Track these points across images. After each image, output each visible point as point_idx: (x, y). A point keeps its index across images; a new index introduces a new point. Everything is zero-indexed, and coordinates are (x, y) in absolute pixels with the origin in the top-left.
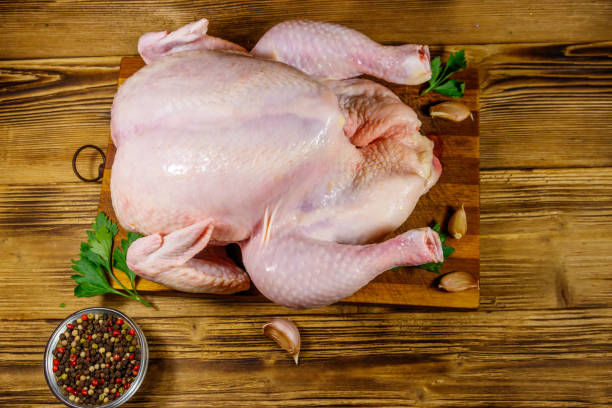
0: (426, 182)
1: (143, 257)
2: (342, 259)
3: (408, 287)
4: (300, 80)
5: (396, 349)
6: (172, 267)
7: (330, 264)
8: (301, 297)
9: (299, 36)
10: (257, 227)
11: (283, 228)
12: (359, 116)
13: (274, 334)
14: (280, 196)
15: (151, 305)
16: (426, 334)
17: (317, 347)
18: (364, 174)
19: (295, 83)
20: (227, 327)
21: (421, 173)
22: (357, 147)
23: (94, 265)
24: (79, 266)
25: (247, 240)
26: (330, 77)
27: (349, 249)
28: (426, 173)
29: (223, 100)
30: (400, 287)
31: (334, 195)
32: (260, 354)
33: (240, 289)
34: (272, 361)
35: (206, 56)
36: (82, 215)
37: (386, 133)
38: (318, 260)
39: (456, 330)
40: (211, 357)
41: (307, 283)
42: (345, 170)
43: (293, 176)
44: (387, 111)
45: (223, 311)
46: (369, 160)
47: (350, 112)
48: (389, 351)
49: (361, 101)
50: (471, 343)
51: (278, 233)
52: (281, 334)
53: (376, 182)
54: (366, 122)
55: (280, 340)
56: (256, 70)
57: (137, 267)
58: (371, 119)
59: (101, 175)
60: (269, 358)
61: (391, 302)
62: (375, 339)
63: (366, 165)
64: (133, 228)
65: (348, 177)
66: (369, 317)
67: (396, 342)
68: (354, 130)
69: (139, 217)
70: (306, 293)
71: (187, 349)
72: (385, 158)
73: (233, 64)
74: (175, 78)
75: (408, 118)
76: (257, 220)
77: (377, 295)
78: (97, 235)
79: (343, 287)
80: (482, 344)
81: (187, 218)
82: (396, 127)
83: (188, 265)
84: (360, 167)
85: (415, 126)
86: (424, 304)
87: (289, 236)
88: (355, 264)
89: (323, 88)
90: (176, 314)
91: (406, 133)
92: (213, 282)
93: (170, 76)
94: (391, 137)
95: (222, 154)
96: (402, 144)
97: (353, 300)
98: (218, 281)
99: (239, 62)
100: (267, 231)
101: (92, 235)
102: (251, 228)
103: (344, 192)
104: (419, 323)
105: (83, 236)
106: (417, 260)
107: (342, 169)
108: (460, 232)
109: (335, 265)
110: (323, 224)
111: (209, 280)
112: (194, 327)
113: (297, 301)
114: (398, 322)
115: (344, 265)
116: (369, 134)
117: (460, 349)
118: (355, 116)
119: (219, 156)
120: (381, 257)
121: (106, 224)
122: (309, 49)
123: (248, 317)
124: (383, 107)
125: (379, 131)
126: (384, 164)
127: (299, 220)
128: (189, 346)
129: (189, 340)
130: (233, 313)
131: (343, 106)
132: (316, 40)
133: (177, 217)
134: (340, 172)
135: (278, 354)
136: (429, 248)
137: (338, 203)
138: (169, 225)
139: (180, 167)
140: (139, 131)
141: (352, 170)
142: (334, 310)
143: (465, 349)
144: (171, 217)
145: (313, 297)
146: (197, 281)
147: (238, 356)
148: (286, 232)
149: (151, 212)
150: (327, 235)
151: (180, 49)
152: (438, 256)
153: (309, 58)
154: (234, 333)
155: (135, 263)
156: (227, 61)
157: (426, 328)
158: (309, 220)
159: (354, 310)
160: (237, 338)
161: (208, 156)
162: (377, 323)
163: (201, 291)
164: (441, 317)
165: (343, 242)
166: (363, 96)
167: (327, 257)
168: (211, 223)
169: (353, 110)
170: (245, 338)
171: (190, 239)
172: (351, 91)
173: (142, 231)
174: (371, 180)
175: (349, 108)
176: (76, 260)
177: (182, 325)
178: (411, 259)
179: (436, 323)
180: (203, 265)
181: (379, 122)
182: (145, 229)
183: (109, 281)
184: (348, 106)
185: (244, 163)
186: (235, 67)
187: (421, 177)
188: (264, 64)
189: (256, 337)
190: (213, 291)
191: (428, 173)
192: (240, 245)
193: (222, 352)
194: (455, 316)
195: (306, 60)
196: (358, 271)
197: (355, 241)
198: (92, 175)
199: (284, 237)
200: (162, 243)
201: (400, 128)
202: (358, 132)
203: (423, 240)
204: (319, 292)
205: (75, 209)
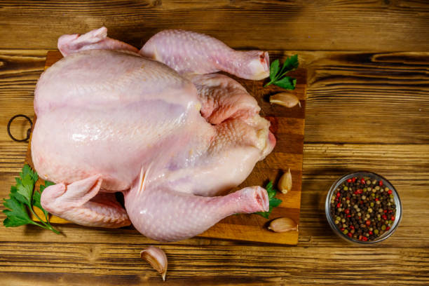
0: (262, 151)
1: (52, 200)
2: (195, 207)
3: (247, 228)
4: (170, 75)
5: (237, 272)
6: (73, 208)
7: (186, 210)
8: (164, 234)
9: (174, 42)
10: (135, 181)
11: (154, 182)
12: (214, 102)
13: (148, 258)
14: (151, 160)
15: (61, 233)
16: (259, 262)
17: (179, 269)
18: (216, 145)
19: (166, 77)
20: (115, 251)
21: (258, 145)
22: (213, 125)
23: (19, 202)
24: (9, 203)
25: (128, 190)
26: (196, 72)
27: (201, 200)
28: (262, 145)
29: (113, 88)
30: (241, 227)
31: (193, 158)
32: (138, 272)
33: (123, 225)
34: (146, 278)
35: (104, 54)
36: (14, 165)
37: (234, 115)
38: (177, 207)
39: (281, 260)
40: (102, 273)
41: (168, 224)
42: (202, 141)
43: (161, 145)
44: (235, 99)
45: (112, 240)
46: (220, 134)
47: (208, 99)
48: (231, 274)
49: (217, 91)
50: (292, 270)
51: (150, 186)
52: (153, 258)
53: (224, 150)
54: (220, 106)
55: (152, 262)
56: (138, 66)
57: (48, 206)
58: (224, 104)
59: (29, 136)
60: (144, 275)
61: (234, 238)
62: (222, 264)
63: (218, 137)
64: (46, 178)
65: (205, 146)
66: (218, 248)
67: (237, 267)
68: (210, 112)
69: (50, 170)
70: (168, 230)
71: (85, 267)
72: (232, 133)
73: (123, 61)
74: (79, 70)
75: (250, 104)
76: (135, 176)
77: (224, 233)
78: (22, 181)
79: (195, 227)
80: (299, 271)
81: (84, 173)
82: (242, 110)
83: (85, 206)
84: (213, 140)
85: (255, 111)
86: (258, 240)
87: (159, 188)
88: (204, 211)
89: (186, 82)
90: (78, 241)
91: (249, 115)
92: (103, 220)
93: (77, 69)
94: (238, 118)
95: (109, 128)
96: (246, 124)
97: (206, 235)
98: (107, 219)
99: (126, 60)
100: (142, 184)
101: (19, 181)
102: (131, 181)
103: (201, 157)
104: (254, 254)
105: (13, 181)
106: (250, 210)
107: (200, 140)
108: (287, 189)
109: (190, 211)
110: (185, 180)
111: (100, 217)
112: (91, 251)
113: (161, 237)
114: (239, 253)
115: (196, 211)
116: (221, 115)
117: (283, 274)
118: (212, 102)
119: (107, 129)
120: (224, 206)
121: (30, 173)
122: (181, 52)
123: (130, 245)
124: (233, 95)
125: (229, 114)
126: (231, 138)
127: (167, 176)
128: (86, 265)
129: (86, 260)
130: (119, 242)
131: (203, 94)
132: (186, 45)
133: (76, 172)
134: (198, 143)
135: (151, 272)
136: (258, 201)
137: (196, 165)
138: (71, 177)
139: (80, 136)
140: (53, 107)
141: (207, 141)
142: (194, 242)
143: (287, 274)
144: (72, 172)
145: (173, 233)
146: (91, 218)
147: (122, 273)
148: (157, 185)
149: (58, 167)
150: (187, 188)
151: (88, 48)
152: (265, 207)
153: (180, 58)
154: (120, 256)
155: (47, 204)
156: (118, 59)
157: (260, 257)
158: (174, 177)
159: (208, 242)
160: (122, 260)
161: (100, 128)
162: (224, 253)
163: (95, 225)
164: (271, 250)
165: (198, 194)
166: (219, 87)
167: (184, 205)
168: (100, 177)
169: (210, 97)
170: (127, 260)
171: (86, 188)
172: (211, 83)
173: (52, 180)
174: (221, 150)
175: (208, 96)
176: (6, 198)
177: (83, 249)
178: (245, 209)
179: (267, 254)
180: (96, 207)
181: (229, 107)
182: (54, 179)
183: (30, 215)
184: (207, 94)
185: (125, 135)
186: (124, 64)
187: (258, 149)
188: (144, 62)
189: (135, 260)
190: (103, 226)
191: (263, 145)
192: (124, 193)
193: (110, 270)
194: (281, 250)
195: (178, 60)
196: (206, 216)
197: (207, 193)
198: (22, 137)
199: (154, 189)
200: (66, 190)
201: (245, 112)
202: (214, 113)
203: (254, 196)
204: (177, 231)
205: (9, 161)
